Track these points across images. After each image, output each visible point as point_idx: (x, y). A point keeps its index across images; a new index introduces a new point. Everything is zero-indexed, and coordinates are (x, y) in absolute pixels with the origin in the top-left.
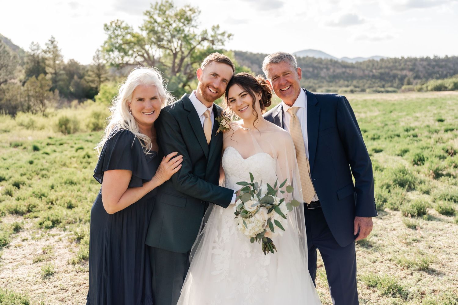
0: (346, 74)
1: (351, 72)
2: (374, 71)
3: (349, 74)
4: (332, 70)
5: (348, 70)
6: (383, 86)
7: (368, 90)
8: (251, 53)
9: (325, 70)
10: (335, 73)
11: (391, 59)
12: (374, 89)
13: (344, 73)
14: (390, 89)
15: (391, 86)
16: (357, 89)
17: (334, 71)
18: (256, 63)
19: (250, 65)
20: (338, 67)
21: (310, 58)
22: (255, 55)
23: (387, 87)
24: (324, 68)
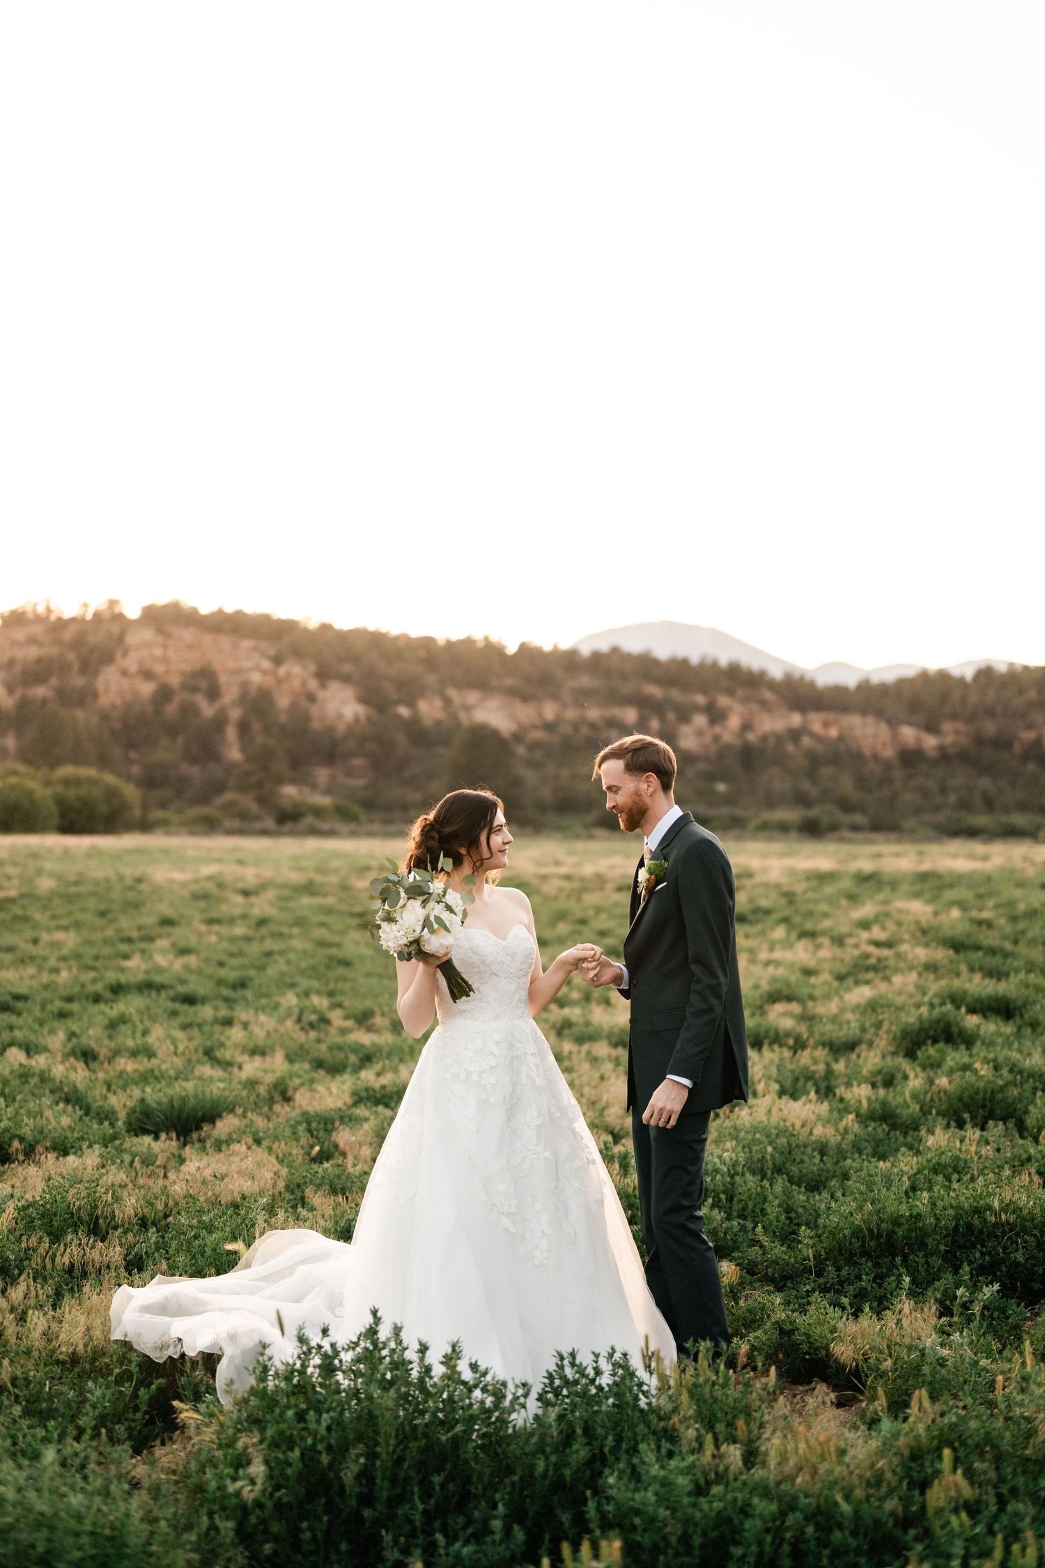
0: (806, 741)
1: (833, 732)
2: (947, 727)
3: (819, 739)
4: (734, 722)
5: (816, 721)
6: (989, 804)
7: (910, 823)
8: (326, 628)
9: (700, 720)
10: (751, 737)
11: (1026, 668)
12: (941, 817)
13: (795, 735)
14: (1019, 820)
15: (1023, 807)
16: (859, 818)
17: (746, 727)
18: (346, 679)
19: (313, 684)
20: (764, 704)
21: (629, 657)
22: (344, 636)
23: (1007, 810)
24: (697, 709)
